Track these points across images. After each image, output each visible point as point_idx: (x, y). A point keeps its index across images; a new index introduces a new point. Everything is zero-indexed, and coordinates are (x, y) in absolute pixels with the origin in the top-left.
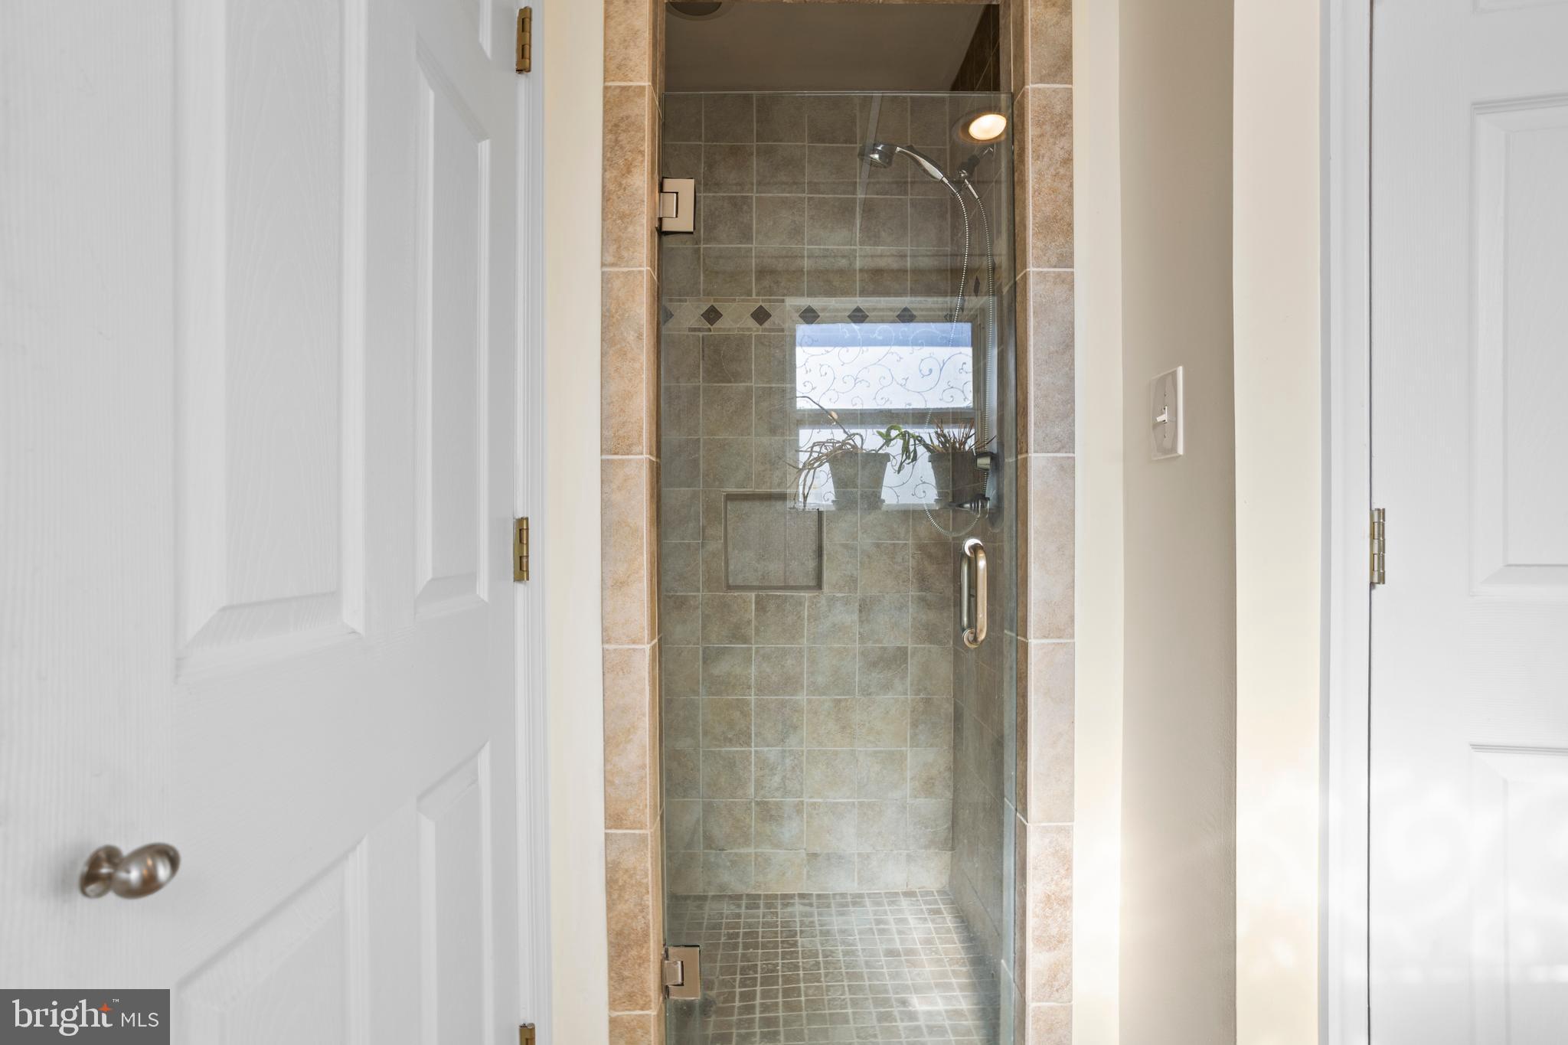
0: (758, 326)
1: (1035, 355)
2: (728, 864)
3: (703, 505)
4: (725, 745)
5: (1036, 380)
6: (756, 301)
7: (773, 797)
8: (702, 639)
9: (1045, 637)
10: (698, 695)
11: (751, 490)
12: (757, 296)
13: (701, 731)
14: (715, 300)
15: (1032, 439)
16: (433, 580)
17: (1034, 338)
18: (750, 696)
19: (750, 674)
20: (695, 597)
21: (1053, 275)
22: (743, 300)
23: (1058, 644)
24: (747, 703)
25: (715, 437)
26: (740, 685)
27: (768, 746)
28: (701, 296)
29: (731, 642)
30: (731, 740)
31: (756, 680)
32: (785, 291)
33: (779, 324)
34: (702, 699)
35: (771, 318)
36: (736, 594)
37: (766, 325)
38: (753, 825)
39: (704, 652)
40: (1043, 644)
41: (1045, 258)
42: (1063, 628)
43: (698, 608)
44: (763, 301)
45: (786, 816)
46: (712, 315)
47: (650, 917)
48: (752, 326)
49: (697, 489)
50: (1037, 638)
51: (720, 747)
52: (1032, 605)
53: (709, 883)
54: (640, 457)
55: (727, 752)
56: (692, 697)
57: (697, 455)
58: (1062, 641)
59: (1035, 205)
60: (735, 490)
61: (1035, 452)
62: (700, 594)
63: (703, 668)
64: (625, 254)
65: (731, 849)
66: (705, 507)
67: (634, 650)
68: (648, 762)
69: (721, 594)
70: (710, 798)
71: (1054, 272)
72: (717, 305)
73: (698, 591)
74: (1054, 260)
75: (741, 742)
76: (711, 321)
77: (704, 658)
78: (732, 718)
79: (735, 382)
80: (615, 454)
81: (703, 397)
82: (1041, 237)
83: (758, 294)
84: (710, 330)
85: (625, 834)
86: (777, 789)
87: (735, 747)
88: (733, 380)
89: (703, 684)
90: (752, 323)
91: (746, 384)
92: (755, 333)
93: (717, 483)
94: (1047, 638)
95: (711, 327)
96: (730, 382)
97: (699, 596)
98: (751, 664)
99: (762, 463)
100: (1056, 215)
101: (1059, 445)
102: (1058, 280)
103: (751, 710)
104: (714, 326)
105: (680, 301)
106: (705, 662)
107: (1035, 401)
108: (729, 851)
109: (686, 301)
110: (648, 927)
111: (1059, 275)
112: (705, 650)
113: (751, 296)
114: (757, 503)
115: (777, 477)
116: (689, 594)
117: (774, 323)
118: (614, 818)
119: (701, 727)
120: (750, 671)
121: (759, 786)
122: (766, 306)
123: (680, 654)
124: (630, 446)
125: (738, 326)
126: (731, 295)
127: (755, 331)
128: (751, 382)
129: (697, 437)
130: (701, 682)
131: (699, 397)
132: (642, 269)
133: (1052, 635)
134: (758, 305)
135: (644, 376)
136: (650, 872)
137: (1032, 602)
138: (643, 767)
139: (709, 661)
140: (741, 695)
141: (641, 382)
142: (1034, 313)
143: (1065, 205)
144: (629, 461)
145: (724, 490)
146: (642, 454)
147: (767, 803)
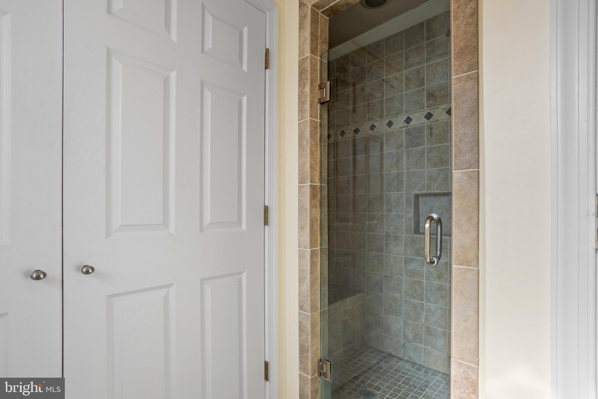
0: (427, 121)
1: (455, 120)
2: (413, 349)
3: (405, 199)
4: (413, 299)
5: (455, 133)
6: (426, 110)
7: (433, 326)
8: (404, 254)
9: (460, 264)
10: (402, 276)
11: (425, 192)
12: (427, 108)
13: (403, 291)
14: (409, 114)
15: (454, 163)
16: (210, 223)
17: (455, 112)
18: (424, 280)
19: (423, 270)
20: (401, 236)
21: (465, 77)
22: (421, 112)
23: (468, 269)
24: (422, 283)
25: (410, 171)
26: (419, 274)
27: (431, 303)
28: (404, 113)
29: (415, 256)
30: (415, 297)
31: (426, 273)
32: (439, 103)
33: (436, 118)
34: (404, 278)
35: (433, 117)
36: (418, 236)
37: (431, 120)
38: (424, 335)
39: (405, 259)
40: (459, 268)
41: (460, 69)
42: (471, 261)
43: (403, 241)
44: (430, 109)
45: (438, 336)
46: (408, 120)
47: (309, 344)
48: (425, 122)
49: (402, 192)
50: (456, 264)
51: (410, 299)
52: (454, 247)
53: (405, 354)
54: (307, 184)
55: (413, 302)
56: (400, 277)
57: (403, 179)
58: (470, 268)
59: (455, 44)
60: (418, 192)
61: (455, 170)
62: (404, 235)
63: (404, 265)
64: (303, 115)
65: (414, 343)
66: (406, 199)
67: (306, 251)
68: (309, 290)
69: (412, 236)
70: (406, 319)
71: (466, 75)
72: (410, 116)
73: (403, 234)
74: (466, 69)
75: (419, 299)
76: (408, 123)
77: (405, 261)
78: (416, 288)
79: (418, 146)
80: (302, 184)
81: (405, 155)
82: (458, 59)
83: (427, 107)
84: (407, 127)
85: (303, 313)
86: (435, 323)
87: (417, 300)
88: (417, 146)
89: (404, 272)
90: (426, 121)
91: (423, 147)
92: (427, 124)
93: (411, 190)
94: (462, 265)
95: (408, 125)
96: (416, 147)
97: (403, 236)
98: (424, 266)
99: (429, 180)
100: (467, 45)
101: (469, 165)
102: (468, 79)
103: (424, 286)
104: (409, 125)
105: (396, 117)
106: (405, 263)
107: (455, 144)
108: (413, 343)
109: (398, 117)
110: (309, 347)
111: (469, 75)
112: (405, 258)
113: (424, 109)
114: (433, 197)
115: (436, 186)
116: (399, 235)
117: (435, 118)
118: (301, 307)
119: (403, 290)
120: (423, 269)
121: (427, 319)
122: (431, 112)
123: (396, 259)
124: (305, 180)
125: (419, 123)
126: (416, 110)
127: (427, 123)
128: (425, 146)
129: (403, 171)
130: (403, 271)
131: (403, 155)
132: (307, 119)
133: (464, 264)
134: (428, 112)
135: (308, 156)
136: (309, 328)
137: (454, 246)
138: (308, 291)
139: (407, 263)
140: (420, 279)
141: (308, 158)
142: (454, 99)
143: (472, 38)
144: (305, 186)
145: (413, 192)
146: (308, 183)
147: (429, 328)
